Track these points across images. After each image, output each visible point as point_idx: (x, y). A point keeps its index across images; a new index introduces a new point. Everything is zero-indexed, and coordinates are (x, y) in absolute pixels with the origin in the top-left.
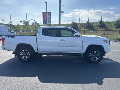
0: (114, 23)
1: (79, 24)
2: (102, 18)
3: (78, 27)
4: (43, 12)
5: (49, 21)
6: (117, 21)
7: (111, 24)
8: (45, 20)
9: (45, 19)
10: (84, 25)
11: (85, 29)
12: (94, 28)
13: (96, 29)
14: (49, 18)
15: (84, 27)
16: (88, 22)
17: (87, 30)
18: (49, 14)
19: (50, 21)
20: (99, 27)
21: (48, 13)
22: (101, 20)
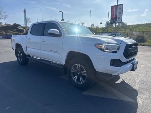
4: (112, 6)
5: (119, 18)
8: (114, 17)
9: (114, 15)
14: (120, 13)
18: (120, 8)
19: (121, 18)
21: (118, 7)
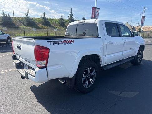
0: (57, 21)
1: (13, 18)
2: (44, 13)
3: (14, 23)
6: (60, 19)
7: (55, 22)
10: (23, 20)
11: (26, 26)
12: (37, 25)
13: (40, 27)
15: (22, 23)
16: (28, 17)
17: (29, 27)
20: (42, 24)
22: (44, 16)
